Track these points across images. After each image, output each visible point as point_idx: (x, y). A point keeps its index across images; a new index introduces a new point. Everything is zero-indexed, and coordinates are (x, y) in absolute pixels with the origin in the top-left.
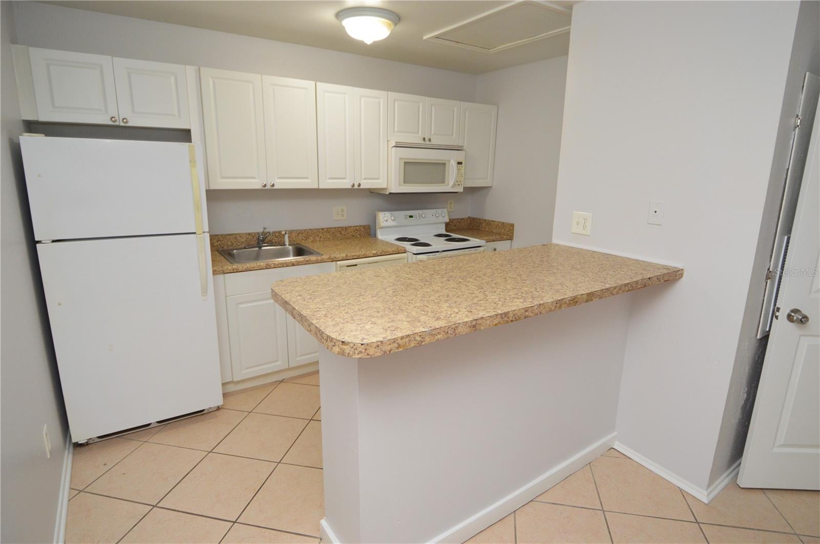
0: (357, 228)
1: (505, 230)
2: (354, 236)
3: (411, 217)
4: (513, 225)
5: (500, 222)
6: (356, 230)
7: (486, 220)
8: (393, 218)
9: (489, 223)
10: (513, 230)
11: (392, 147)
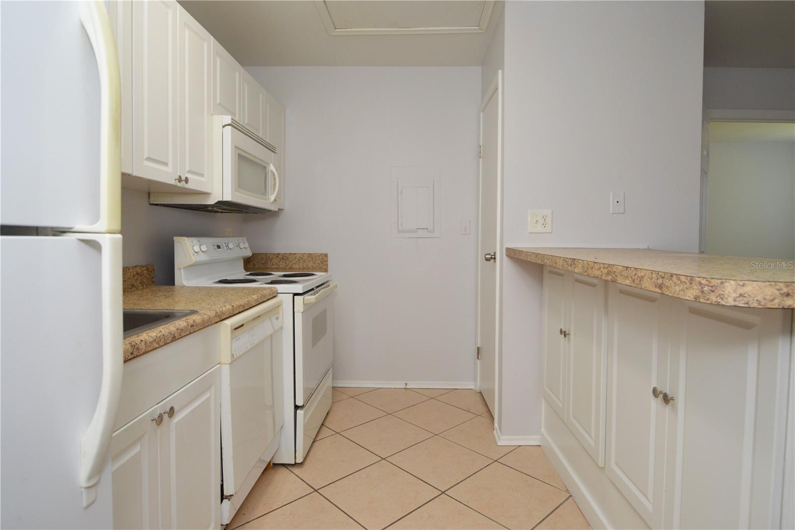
0: (138, 270)
1: (314, 263)
2: (133, 286)
3: (219, 247)
4: (326, 255)
5: (305, 254)
6: (137, 274)
7: (279, 254)
8: (204, 248)
9: (284, 257)
10: (327, 261)
11: (224, 127)
